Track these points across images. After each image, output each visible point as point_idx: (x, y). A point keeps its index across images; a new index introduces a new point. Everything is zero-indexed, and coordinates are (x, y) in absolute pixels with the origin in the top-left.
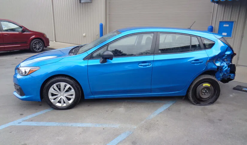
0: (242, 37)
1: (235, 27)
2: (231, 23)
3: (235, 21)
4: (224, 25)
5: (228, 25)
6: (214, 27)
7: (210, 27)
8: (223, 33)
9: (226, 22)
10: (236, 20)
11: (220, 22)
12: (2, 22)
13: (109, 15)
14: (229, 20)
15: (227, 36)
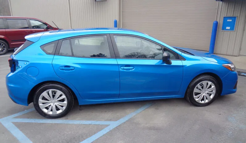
0: (244, 30)
1: (238, 21)
2: (234, 18)
3: (237, 17)
4: (228, 20)
5: (231, 20)
6: (218, 22)
7: (215, 22)
8: (227, 27)
9: (230, 18)
10: (239, 16)
11: (224, 17)
12: (31, 21)
13: (122, 12)
14: (232, 16)
15: (230, 29)
